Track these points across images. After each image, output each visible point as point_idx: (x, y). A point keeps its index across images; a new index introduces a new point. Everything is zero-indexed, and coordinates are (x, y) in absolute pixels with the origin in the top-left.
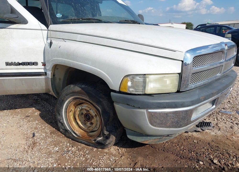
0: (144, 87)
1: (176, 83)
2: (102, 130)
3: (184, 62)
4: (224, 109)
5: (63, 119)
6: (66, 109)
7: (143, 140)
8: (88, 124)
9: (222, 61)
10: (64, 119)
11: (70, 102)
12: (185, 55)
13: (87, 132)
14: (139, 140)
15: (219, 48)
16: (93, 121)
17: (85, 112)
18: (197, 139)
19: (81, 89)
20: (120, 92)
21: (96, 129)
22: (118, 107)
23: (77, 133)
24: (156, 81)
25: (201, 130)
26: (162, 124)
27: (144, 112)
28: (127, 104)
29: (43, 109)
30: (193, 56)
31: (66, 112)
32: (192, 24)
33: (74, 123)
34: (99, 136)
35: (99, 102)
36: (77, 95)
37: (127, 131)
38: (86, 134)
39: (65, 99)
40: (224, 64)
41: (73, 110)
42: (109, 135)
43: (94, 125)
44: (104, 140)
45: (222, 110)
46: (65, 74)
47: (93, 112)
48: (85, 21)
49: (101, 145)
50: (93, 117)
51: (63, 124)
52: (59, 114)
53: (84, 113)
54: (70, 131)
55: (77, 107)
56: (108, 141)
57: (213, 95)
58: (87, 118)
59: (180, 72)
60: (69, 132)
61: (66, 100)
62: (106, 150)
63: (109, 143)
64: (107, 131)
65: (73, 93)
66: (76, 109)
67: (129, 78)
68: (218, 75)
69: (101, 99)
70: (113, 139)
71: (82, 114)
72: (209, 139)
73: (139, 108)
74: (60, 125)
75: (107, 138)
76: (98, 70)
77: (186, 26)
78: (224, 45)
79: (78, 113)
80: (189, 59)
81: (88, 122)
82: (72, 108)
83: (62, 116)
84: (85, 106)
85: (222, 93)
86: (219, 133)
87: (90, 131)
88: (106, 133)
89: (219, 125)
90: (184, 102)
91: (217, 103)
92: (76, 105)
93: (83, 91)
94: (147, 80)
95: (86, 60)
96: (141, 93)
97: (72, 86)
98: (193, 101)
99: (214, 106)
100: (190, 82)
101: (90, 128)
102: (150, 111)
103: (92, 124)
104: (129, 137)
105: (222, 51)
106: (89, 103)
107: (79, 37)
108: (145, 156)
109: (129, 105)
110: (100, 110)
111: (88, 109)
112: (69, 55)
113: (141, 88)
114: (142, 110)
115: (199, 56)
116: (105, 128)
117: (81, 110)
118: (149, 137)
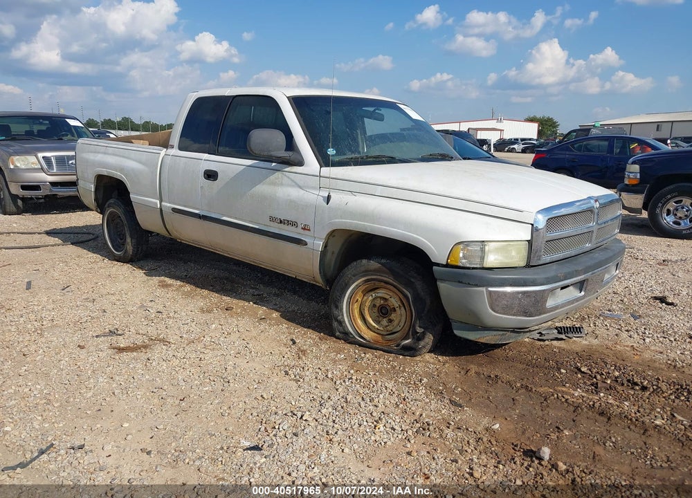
0: (482, 258)
1: (524, 253)
2: (412, 326)
3: (535, 226)
4: (609, 311)
5: (343, 315)
6: (350, 298)
7: (478, 336)
8: (385, 322)
9: (591, 224)
10: (345, 315)
11: (358, 286)
12: (536, 216)
13: (382, 335)
14: (472, 336)
15: (585, 207)
16: (393, 316)
17: (379, 302)
18: (559, 348)
19: (380, 265)
20: (447, 265)
21: (399, 329)
22: (443, 287)
23: (365, 336)
24: (497, 250)
25: (565, 338)
26: (507, 310)
27: (483, 292)
28: (459, 282)
29: (281, 309)
30: (547, 218)
31: (349, 303)
32: (555, 123)
33: (359, 322)
34: (406, 338)
35: (409, 285)
36: (372, 275)
37: (453, 324)
38: (379, 338)
39: (351, 282)
40: (595, 229)
41: (360, 299)
42: (424, 334)
43: (395, 323)
44: (415, 343)
45: (606, 312)
46: (343, 245)
47: (394, 302)
48: (371, 159)
49: (410, 351)
50: (394, 310)
51: (341, 323)
52: (337, 307)
53: (378, 305)
54: (354, 334)
55: (367, 295)
56: (422, 343)
57: (577, 273)
58: (383, 311)
59: (529, 238)
60: (351, 336)
61: (353, 283)
62: (418, 358)
63: (424, 347)
64: (420, 327)
65: (366, 272)
66: (365, 298)
67: (461, 246)
68: (587, 245)
69: (412, 280)
70: (429, 339)
71: (374, 306)
72: (578, 349)
73: (477, 286)
74: (335, 324)
75: (419, 338)
76: (415, 236)
77: (539, 126)
78: (592, 201)
79: (368, 304)
80: (541, 221)
81: (385, 320)
82: (359, 297)
83: (342, 309)
84: (381, 293)
85: (593, 274)
86: (595, 342)
87: (388, 333)
88: (419, 330)
89: (597, 332)
90: (536, 279)
91: (586, 288)
92: (367, 292)
93: (384, 269)
94: (487, 248)
95: (395, 222)
96: (478, 266)
97: (364, 261)
98: (548, 278)
99: (583, 293)
100: (542, 253)
101: (388, 327)
102: (490, 289)
103: (390, 321)
104: (457, 332)
105: (591, 210)
106: (391, 287)
107: (379, 190)
108: (480, 365)
109: (461, 282)
110: (409, 295)
111: (387, 297)
112: (364, 216)
113: (478, 260)
114: (480, 289)
115: (555, 217)
116: (418, 322)
117: (374, 299)
118: (486, 332)
